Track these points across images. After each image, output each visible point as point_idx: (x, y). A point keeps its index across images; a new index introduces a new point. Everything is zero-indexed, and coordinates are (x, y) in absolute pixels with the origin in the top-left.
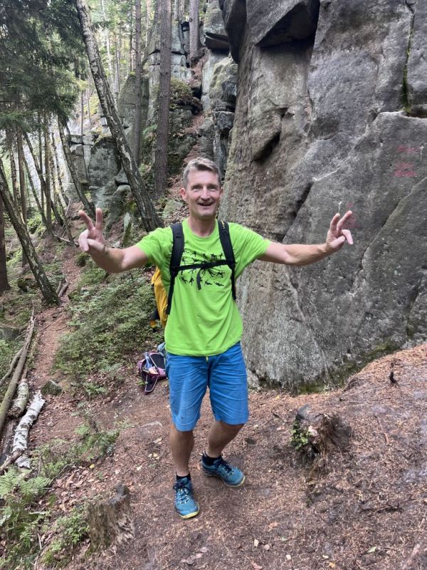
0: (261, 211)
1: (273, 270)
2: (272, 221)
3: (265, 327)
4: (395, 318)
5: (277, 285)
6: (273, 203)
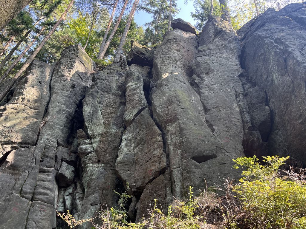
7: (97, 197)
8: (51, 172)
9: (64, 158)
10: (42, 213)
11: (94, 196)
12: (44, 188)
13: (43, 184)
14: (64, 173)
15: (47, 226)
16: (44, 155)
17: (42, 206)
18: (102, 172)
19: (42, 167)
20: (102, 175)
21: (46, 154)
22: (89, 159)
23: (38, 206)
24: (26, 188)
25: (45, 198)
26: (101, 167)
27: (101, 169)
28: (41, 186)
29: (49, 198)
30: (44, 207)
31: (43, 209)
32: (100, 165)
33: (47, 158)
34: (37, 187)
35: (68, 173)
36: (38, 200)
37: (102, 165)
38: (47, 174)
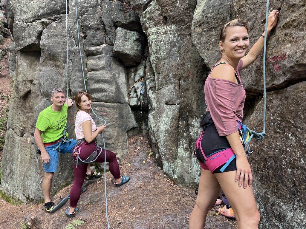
0: (25, 121)
1: (30, 149)
2: (30, 127)
3: (28, 174)
4: (69, 173)
5: (32, 156)
6: (30, 119)
7: (172, 92)
8: (101, 53)
9: (117, 22)
10: (105, 118)
11: (168, 90)
12: (98, 81)
13: (95, 76)
14: (120, 49)
15: (115, 134)
16: (85, 26)
17: (103, 109)
18: (174, 42)
19: (87, 48)
20: (174, 48)
21: (86, 23)
22: (149, 19)
23: (97, 109)
24: (74, 87)
25: (103, 96)
26: (170, 31)
27: (171, 36)
28: (93, 79)
29: (109, 95)
30: (105, 110)
31: (105, 112)
32: (169, 28)
33: (90, 30)
34: (89, 81)
35: (129, 47)
36: (95, 100)
37: (173, 26)
38: (97, 56)
